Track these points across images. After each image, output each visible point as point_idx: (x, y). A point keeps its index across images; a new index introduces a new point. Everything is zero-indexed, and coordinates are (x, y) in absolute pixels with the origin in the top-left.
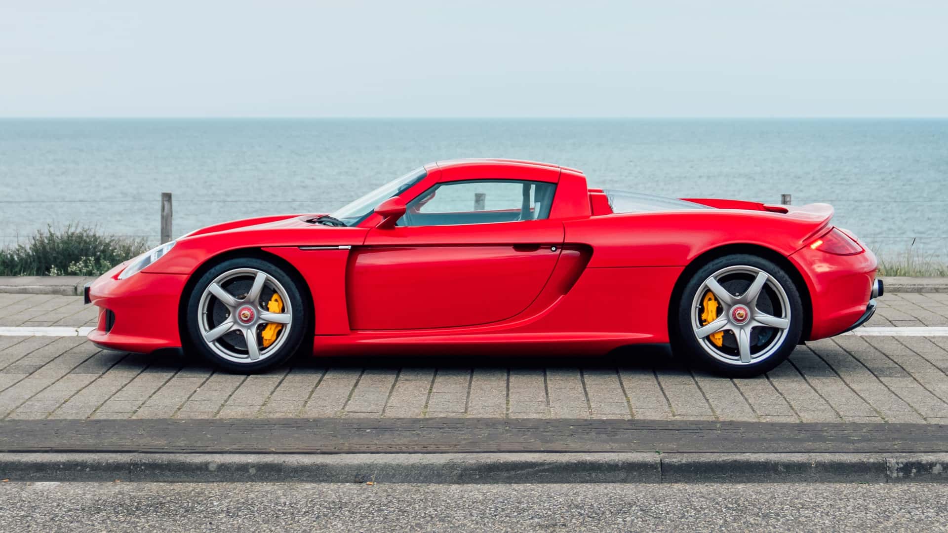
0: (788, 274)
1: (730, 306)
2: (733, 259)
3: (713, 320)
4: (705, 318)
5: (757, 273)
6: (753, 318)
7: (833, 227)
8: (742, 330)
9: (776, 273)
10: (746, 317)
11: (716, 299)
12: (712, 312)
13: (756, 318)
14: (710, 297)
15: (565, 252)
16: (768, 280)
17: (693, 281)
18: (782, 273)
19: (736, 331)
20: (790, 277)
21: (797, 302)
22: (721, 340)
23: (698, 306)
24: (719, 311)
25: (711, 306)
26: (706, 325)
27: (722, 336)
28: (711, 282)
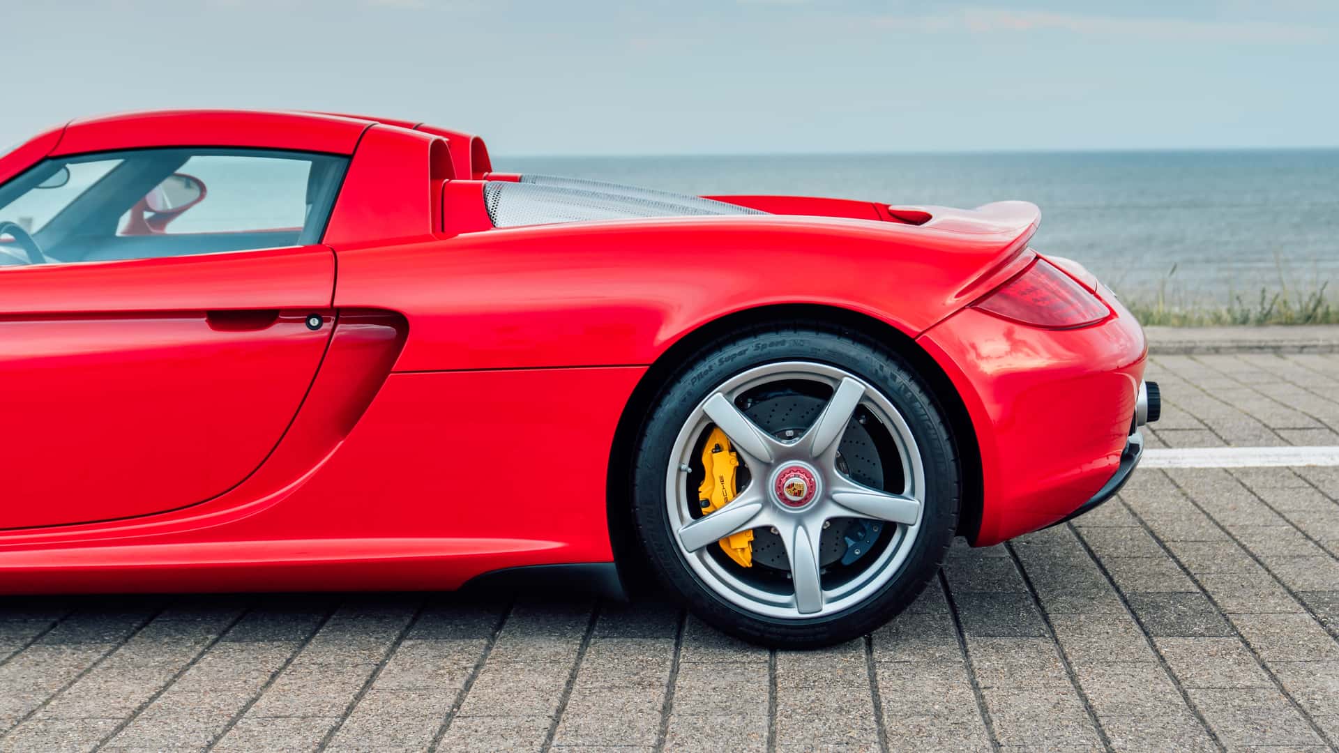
0: (919, 383)
1: (768, 467)
2: (772, 344)
3: (727, 502)
4: (707, 496)
5: (838, 381)
6: (827, 497)
7: (1038, 257)
8: (800, 528)
9: (885, 379)
10: (810, 494)
11: (732, 449)
12: (722, 480)
13: (835, 496)
14: (718, 441)
15: (344, 329)
16: (865, 397)
17: (671, 403)
18: (902, 379)
19: (785, 530)
20: (923, 389)
21: (942, 455)
22: (749, 551)
23: (685, 467)
24: (742, 477)
25: (720, 466)
26: (710, 514)
27: (751, 542)
28: (718, 406)
